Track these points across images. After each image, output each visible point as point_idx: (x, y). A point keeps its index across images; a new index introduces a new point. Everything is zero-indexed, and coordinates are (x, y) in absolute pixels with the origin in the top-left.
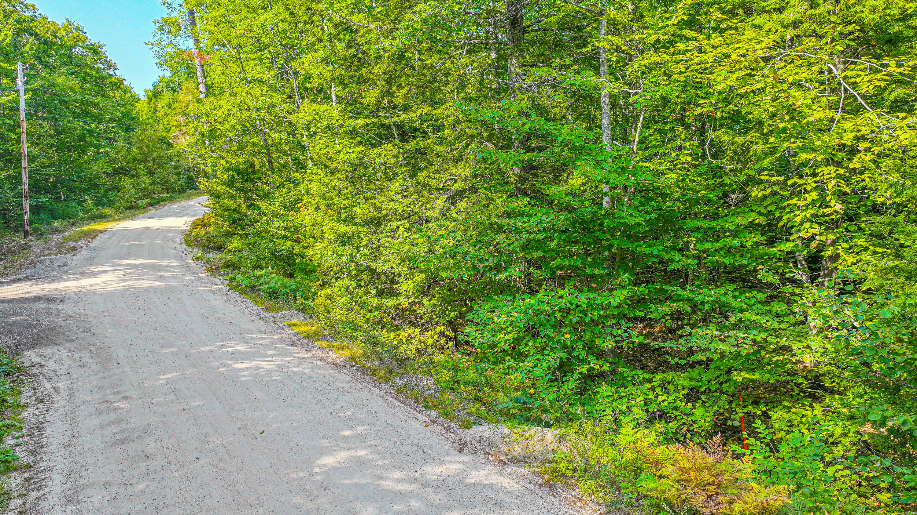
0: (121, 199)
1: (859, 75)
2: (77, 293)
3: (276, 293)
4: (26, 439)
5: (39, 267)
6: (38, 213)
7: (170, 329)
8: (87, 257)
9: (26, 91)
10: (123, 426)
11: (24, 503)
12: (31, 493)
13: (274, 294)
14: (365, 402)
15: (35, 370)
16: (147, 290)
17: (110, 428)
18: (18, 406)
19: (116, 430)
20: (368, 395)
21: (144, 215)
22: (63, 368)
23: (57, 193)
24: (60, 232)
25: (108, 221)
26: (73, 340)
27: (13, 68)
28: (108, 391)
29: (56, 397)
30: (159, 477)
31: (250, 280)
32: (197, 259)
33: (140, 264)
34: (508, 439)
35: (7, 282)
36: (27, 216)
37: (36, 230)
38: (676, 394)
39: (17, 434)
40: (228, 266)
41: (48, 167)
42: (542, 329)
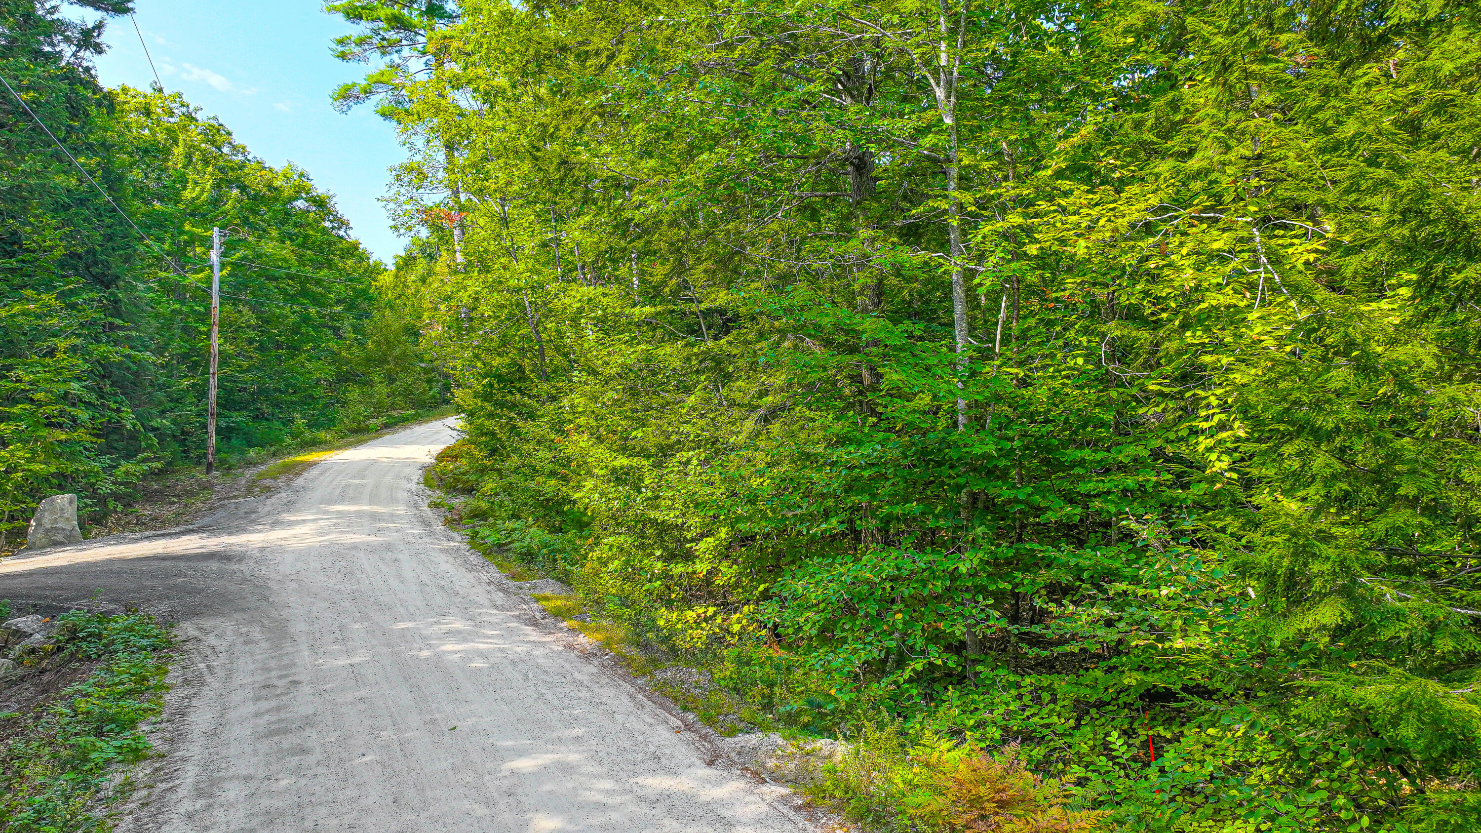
0: (346, 417)
1: (1292, 245)
2: (262, 550)
3: (531, 554)
4: (164, 725)
5: (220, 514)
6: (229, 438)
7: (372, 599)
8: (284, 501)
9: (223, 266)
10: (283, 715)
11: (149, 795)
12: (160, 785)
13: (528, 556)
14: (606, 699)
15: (189, 645)
16: (355, 547)
17: (266, 717)
18: (162, 687)
19: (273, 719)
20: (612, 691)
21: (376, 442)
22: (224, 644)
23: (258, 409)
24: (256, 464)
25: (326, 450)
26: (244, 610)
27: (208, 234)
28: (274, 674)
29: (208, 678)
30: (311, 773)
31: (498, 536)
32: (435, 506)
33: (355, 512)
34: (779, 752)
35: (175, 534)
36: (212, 442)
37: (222, 462)
38: (1051, 706)
39: (154, 720)
40: (476, 516)
41: (248, 370)
42: (862, 605)
